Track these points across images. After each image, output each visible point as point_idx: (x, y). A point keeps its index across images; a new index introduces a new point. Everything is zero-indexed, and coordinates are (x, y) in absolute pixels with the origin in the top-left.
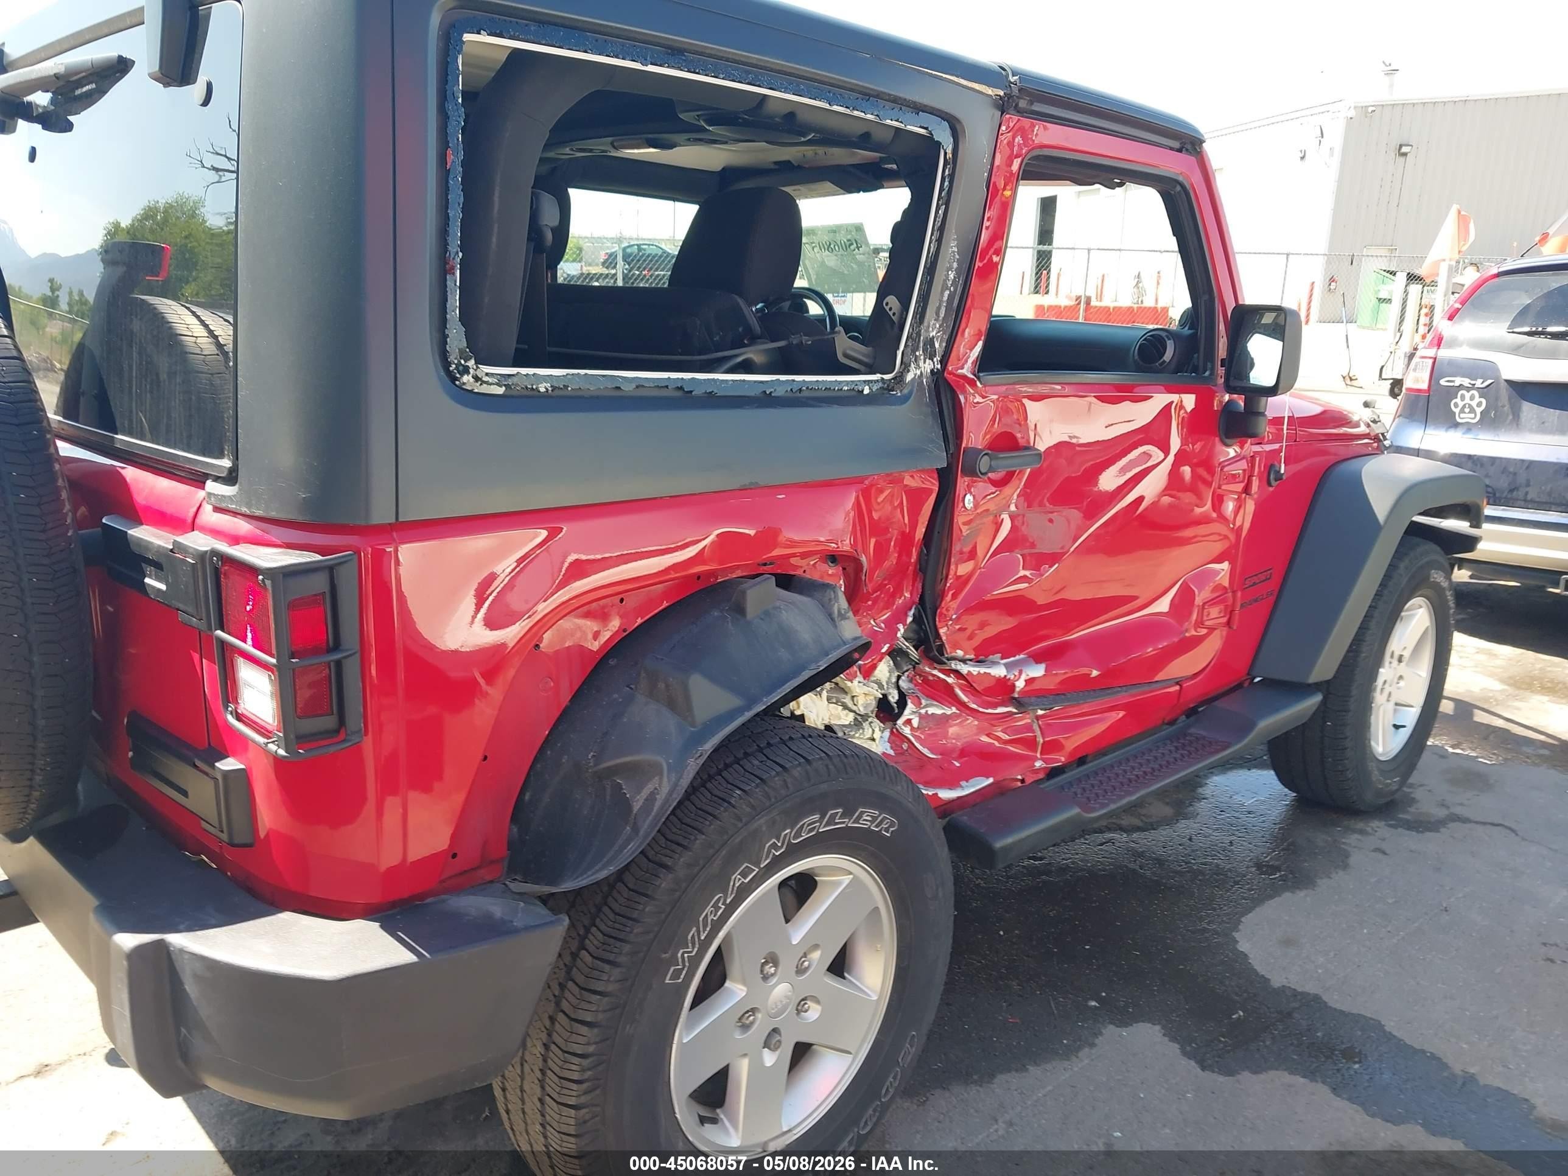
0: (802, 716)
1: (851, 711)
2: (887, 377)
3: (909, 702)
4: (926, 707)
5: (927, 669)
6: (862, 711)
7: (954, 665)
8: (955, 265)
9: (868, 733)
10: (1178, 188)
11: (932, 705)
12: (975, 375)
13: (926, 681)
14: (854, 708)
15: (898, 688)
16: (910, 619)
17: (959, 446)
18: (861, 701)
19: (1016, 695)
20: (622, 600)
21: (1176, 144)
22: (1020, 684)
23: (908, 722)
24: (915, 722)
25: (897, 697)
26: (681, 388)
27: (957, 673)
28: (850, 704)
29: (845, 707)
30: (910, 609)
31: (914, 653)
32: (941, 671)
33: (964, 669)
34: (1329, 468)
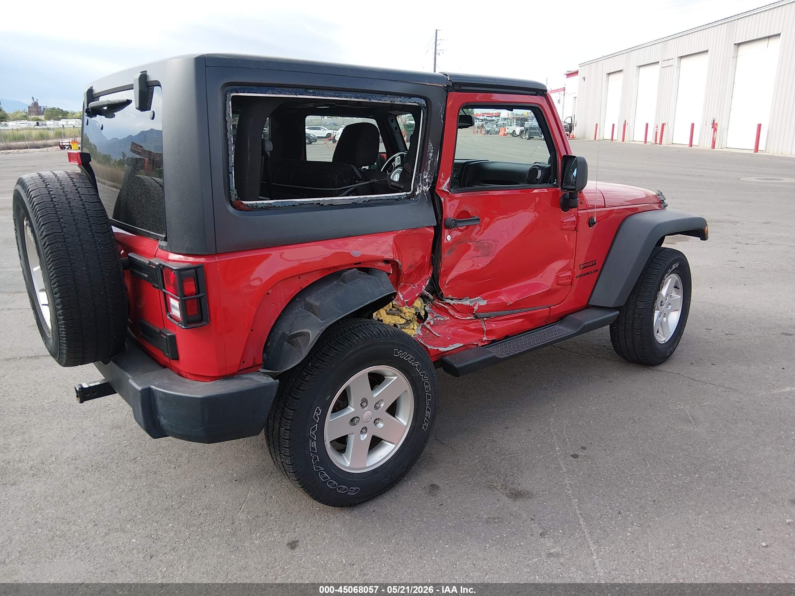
0: (382, 320)
1: (404, 318)
2: (408, 193)
3: (429, 315)
4: (436, 317)
5: (437, 303)
6: (408, 319)
7: (448, 301)
8: (432, 151)
9: (412, 327)
10: (537, 110)
11: (439, 316)
12: (449, 190)
13: (436, 307)
14: (405, 317)
15: (425, 310)
16: (427, 283)
17: (442, 217)
18: (407, 314)
19: (474, 312)
20: (299, 278)
21: (535, 93)
22: (476, 308)
23: (429, 323)
24: (432, 323)
25: (424, 314)
26: (319, 204)
27: (448, 304)
28: (403, 316)
29: (402, 317)
30: (428, 280)
31: (431, 297)
32: (442, 303)
33: (452, 302)
34: (625, 219)
